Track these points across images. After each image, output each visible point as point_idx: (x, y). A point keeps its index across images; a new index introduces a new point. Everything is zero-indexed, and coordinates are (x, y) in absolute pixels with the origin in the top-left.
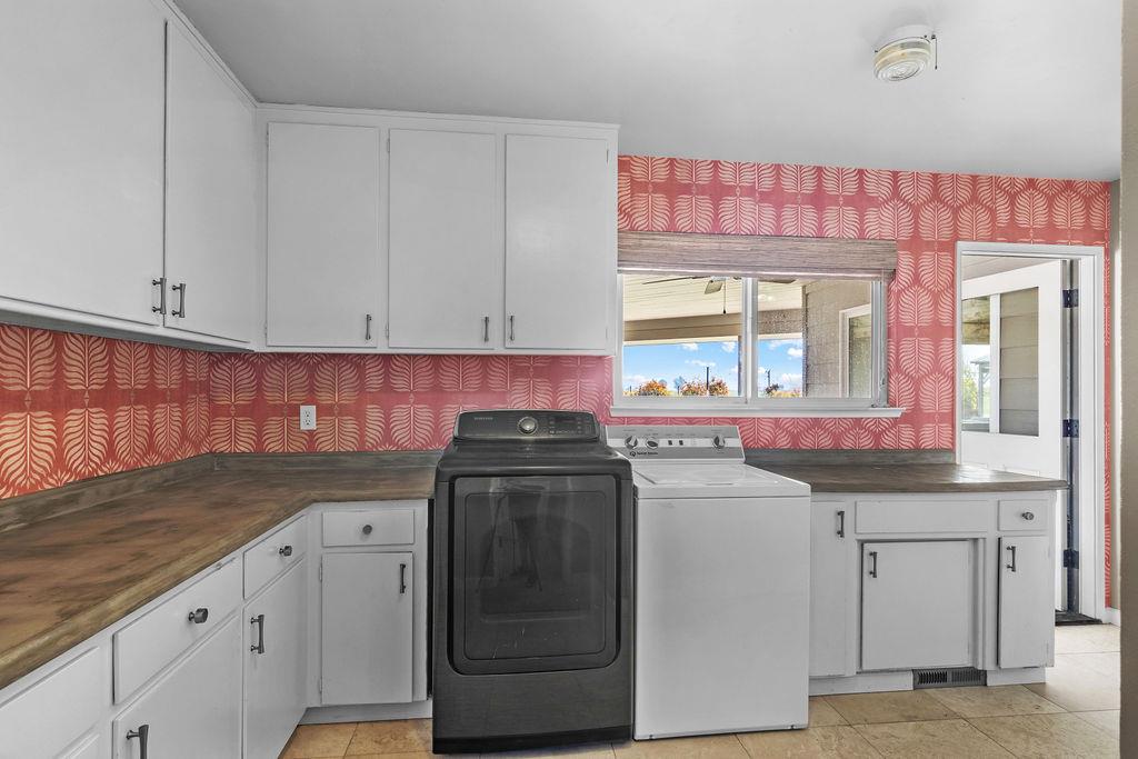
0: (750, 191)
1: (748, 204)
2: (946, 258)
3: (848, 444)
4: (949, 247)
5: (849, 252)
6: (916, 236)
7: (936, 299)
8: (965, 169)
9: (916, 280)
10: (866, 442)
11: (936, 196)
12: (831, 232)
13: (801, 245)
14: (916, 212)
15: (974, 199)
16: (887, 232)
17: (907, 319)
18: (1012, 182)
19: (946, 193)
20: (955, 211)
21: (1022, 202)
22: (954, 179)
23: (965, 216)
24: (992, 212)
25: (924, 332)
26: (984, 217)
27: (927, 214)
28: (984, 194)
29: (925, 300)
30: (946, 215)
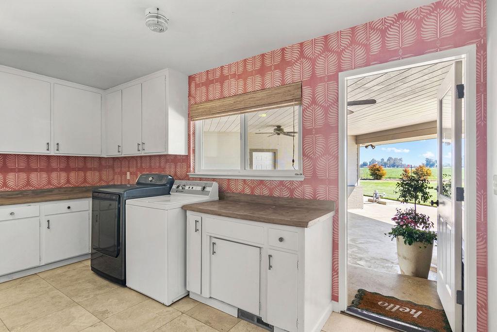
0: (234, 76)
1: (233, 82)
2: (332, 84)
3: (276, 194)
4: (335, 78)
5: (276, 94)
6: (313, 76)
7: (326, 110)
8: (346, 25)
9: (314, 101)
10: (286, 194)
11: (327, 49)
12: (268, 86)
13: (254, 95)
14: (313, 62)
15: (353, 42)
16: (297, 78)
17: (308, 125)
18: (384, 21)
19: (333, 45)
20: (339, 54)
21: (392, 32)
22: (339, 34)
23: (346, 55)
24: (367, 47)
25: (318, 131)
26: (360, 52)
27: (320, 62)
28: (361, 37)
29: (319, 112)
30: (333, 58)
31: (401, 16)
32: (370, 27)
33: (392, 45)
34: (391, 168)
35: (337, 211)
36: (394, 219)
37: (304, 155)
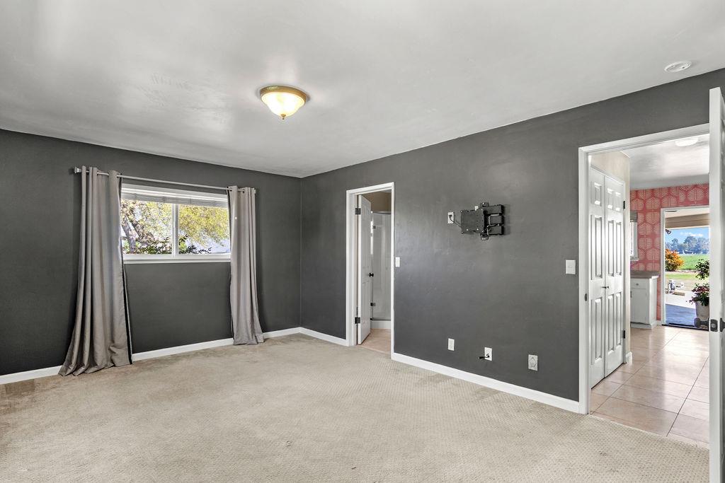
2: (656, 214)
4: (658, 211)
7: (653, 226)
8: (664, 186)
9: (645, 221)
11: (653, 195)
14: (645, 202)
15: (669, 194)
17: (641, 233)
18: (687, 187)
19: (657, 194)
20: (661, 200)
21: (691, 193)
22: (661, 189)
23: (665, 200)
24: (677, 198)
25: (647, 236)
26: (673, 200)
27: (649, 201)
28: (674, 192)
29: (649, 227)
30: (657, 201)
31: (696, 186)
32: (679, 188)
33: (691, 199)
34: (692, 254)
35: (660, 276)
36: (694, 290)
37: (639, 248)
